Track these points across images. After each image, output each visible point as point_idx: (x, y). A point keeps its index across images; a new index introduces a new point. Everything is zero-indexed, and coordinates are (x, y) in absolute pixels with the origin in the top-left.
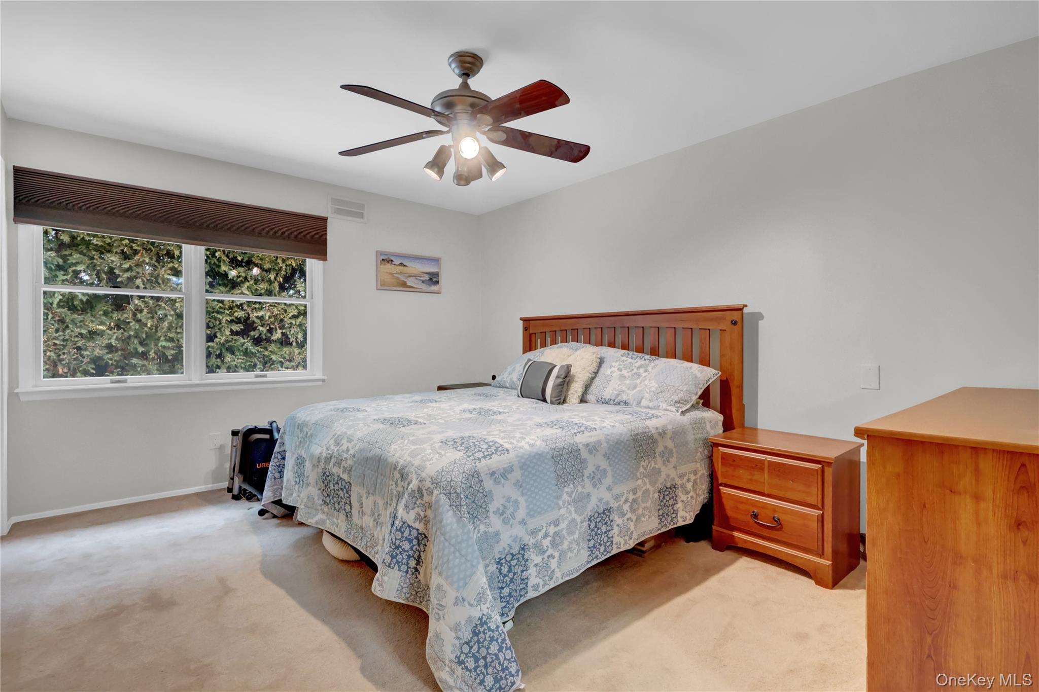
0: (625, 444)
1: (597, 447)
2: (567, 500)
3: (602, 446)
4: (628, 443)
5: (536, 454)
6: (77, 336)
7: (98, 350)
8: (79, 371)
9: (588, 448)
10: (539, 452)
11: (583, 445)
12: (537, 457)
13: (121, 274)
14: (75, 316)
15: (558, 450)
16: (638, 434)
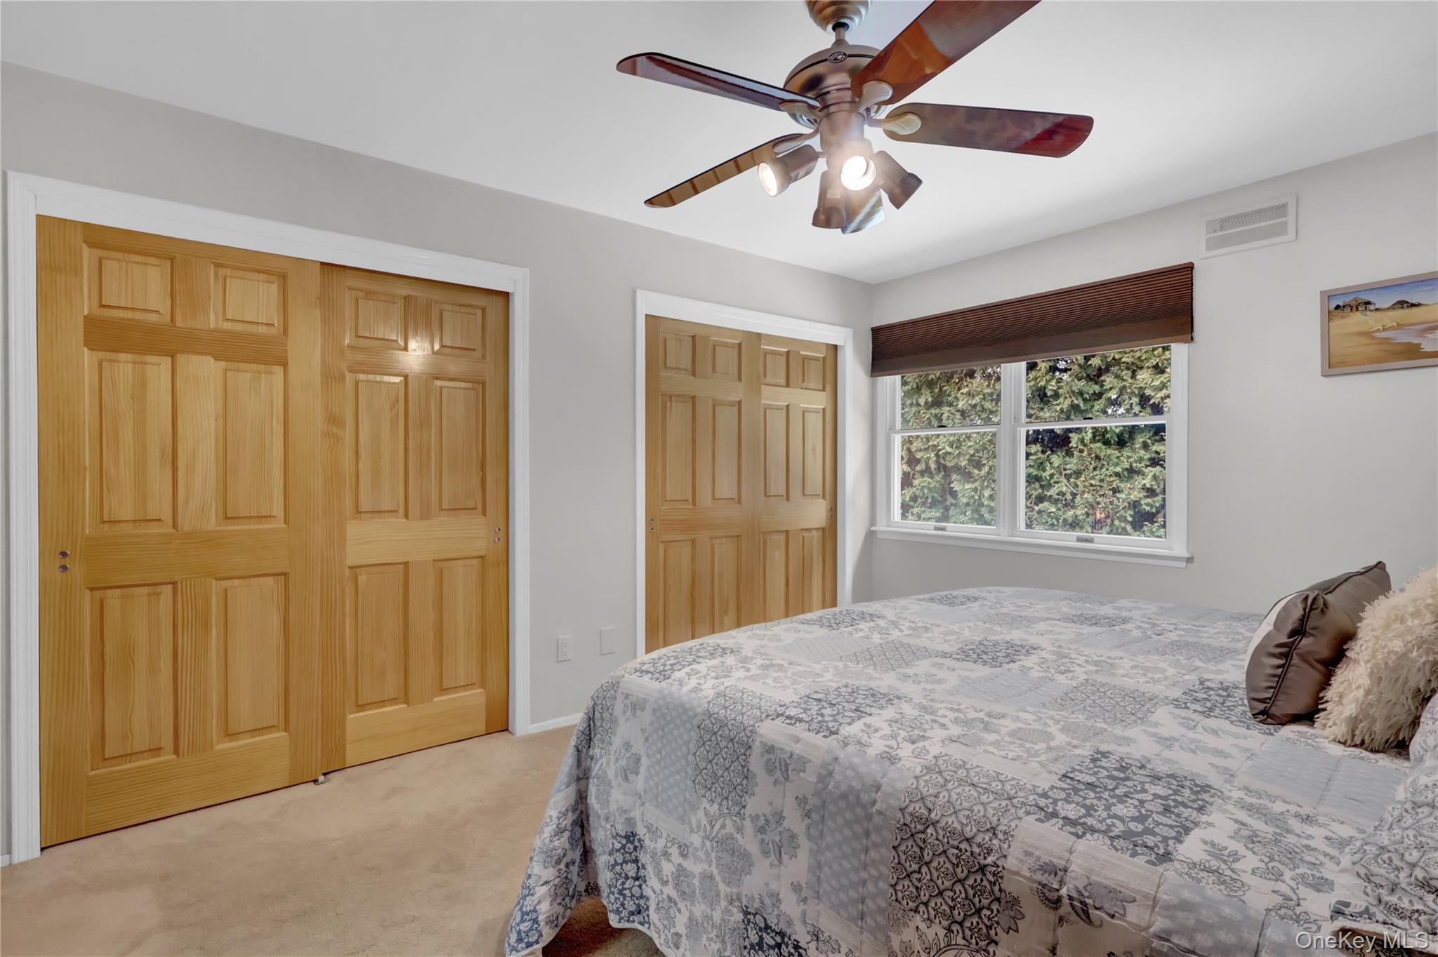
0: (869, 818)
1: (790, 768)
2: (703, 824)
3: (802, 775)
4: (877, 820)
5: (682, 705)
6: (1111, 475)
7: (1136, 493)
8: (1118, 518)
9: (767, 756)
10: (687, 706)
11: (761, 742)
12: (680, 710)
13: (1153, 394)
14: (1109, 451)
15: (714, 722)
16: (934, 824)
